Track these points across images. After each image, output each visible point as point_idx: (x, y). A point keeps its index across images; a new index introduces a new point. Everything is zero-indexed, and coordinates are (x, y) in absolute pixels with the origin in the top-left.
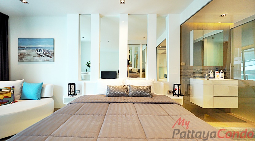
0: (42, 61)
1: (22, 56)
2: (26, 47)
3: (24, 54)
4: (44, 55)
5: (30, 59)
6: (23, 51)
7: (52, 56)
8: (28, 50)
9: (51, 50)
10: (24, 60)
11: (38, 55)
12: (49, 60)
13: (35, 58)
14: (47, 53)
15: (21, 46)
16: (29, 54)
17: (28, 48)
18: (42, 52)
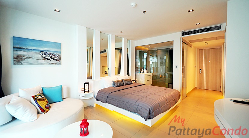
0: (48, 64)
1: (21, 58)
2: (26, 49)
3: (24, 56)
4: (50, 59)
5: (32, 62)
6: (20, 53)
7: (59, 60)
8: (29, 53)
9: (58, 54)
10: (23, 63)
11: (43, 59)
12: (56, 64)
13: (39, 61)
14: (54, 56)
15: (19, 47)
16: (30, 56)
17: (28, 49)
18: (49, 55)
